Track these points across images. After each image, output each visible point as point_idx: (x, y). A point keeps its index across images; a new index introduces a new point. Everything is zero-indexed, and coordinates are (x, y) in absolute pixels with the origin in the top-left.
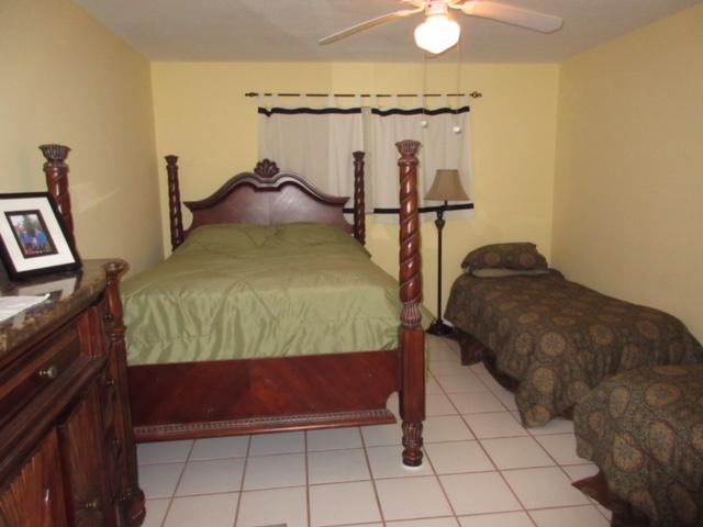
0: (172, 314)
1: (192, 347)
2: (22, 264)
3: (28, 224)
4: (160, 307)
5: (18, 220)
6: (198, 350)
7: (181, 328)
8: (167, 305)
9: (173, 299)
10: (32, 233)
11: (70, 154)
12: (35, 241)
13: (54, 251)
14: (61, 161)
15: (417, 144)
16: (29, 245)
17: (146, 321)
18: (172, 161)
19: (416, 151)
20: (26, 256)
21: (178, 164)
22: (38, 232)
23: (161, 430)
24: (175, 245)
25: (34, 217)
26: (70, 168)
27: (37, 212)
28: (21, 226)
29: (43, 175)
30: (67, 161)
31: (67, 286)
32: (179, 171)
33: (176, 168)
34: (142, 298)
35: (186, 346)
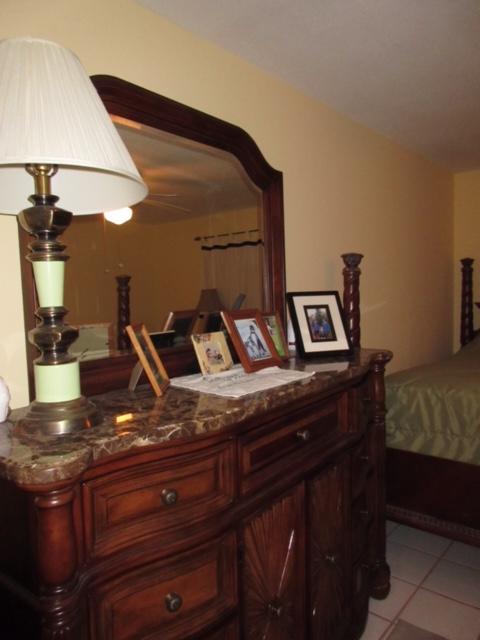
0: (437, 410)
1: (455, 445)
2: (310, 347)
3: (319, 316)
4: (427, 400)
5: (312, 312)
6: (460, 449)
7: (446, 423)
8: (433, 399)
9: (440, 395)
10: (320, 323)
11: (363, 260)
12: (322, 329)
13: (334, 339)
14: (356, 266)
16: (317, 332)
17: (413, 410)
18: (467, 263)
20: (313, 341)
21: (474, 266)
22: (325, 323)
23: (415, 517)
25: (323, 310)
26: (363, 272)
27: (326, 307)
28: (314, 317)
29: (342, 277)
30: (360, 266)
31: (341, 367)
32: (474, 273)
33: (471, 270)
34: (412, 389)
35: (448, 443)
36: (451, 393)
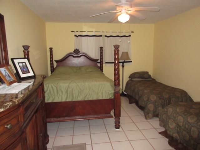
0: (55, 89)
2: (22, 76)
4: (52, 87)
5: (21, 65)
6: (62, 99)
7: (58, 93)
8: (54, 87)
9: (55, 85)
10: (24, 68)
11: (30, 48)
12: (25, 70)
13: (29, 72)
14: (28, 49)
15: (119, 46)
16: (23, 71)
17: (48, 91)
18: (51, 49)
19: (118, 47)
20: (23, 74)
21: (53, 50)
22: (25, 68)
23: (52, 120)
24: (52, 72)
25: (24, 64)
28: (21, 66)
30: (29, 50)
31: (32, 81)
32: (53, 52)
33: (52, 51)
34: (47, 85)
35: (59, 98)
36: (58, 84)
